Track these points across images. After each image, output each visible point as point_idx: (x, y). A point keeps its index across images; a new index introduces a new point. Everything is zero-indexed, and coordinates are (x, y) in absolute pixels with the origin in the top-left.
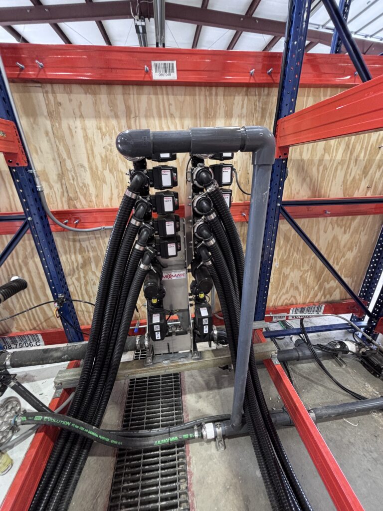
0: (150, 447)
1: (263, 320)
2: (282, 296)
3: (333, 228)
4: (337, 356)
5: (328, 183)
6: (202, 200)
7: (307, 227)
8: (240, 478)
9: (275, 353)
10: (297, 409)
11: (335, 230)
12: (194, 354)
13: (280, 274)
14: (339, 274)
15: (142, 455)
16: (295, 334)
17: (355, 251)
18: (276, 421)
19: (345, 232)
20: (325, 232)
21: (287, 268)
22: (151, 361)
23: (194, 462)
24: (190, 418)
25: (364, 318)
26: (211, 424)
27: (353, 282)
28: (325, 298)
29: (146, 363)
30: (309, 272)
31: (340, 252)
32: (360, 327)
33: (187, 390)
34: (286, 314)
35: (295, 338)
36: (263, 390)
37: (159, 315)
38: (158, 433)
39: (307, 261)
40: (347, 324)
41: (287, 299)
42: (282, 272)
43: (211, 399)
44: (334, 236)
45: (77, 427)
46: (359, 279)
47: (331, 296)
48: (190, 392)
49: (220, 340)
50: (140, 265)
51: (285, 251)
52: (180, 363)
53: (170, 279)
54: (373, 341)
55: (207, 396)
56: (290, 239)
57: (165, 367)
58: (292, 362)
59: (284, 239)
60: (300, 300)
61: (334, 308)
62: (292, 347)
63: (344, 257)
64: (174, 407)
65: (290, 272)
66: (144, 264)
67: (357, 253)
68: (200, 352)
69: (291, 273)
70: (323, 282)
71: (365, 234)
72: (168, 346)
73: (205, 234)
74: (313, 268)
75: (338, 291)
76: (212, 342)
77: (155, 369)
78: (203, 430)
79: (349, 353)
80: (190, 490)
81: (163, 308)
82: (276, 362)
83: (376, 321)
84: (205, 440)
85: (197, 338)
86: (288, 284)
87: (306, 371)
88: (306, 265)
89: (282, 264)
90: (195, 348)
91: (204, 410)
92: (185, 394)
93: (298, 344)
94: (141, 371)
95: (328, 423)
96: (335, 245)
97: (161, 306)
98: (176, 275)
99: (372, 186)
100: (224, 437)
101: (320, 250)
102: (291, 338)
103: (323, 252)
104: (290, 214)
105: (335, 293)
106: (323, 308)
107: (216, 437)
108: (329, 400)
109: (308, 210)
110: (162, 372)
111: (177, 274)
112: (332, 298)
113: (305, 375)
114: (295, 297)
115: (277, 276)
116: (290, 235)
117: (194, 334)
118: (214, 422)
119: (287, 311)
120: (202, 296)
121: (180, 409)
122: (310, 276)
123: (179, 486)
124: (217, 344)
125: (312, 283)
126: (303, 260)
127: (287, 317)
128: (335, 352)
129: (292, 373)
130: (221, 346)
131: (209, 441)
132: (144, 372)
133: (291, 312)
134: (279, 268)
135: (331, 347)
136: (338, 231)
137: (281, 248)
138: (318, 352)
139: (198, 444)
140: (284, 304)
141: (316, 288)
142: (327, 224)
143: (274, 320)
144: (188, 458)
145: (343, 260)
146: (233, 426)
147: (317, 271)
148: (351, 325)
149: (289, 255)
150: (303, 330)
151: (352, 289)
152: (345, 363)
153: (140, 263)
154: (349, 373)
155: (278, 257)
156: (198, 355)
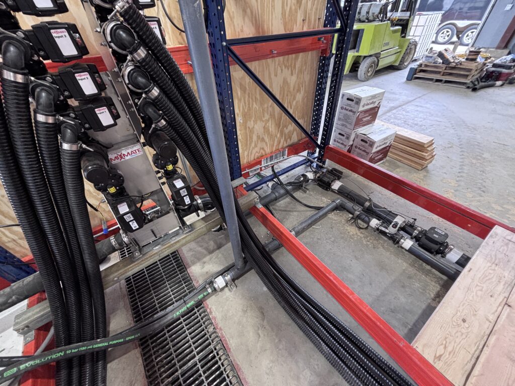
0: (171, 321)
1: (241, 176)
2: (252, 151)
3: (282, 70)
4: (302, 186)
5: (269, 16)
6: (117, 29)
7: (259, 72)
8: (253, 299)
9: (257, 199)
10: (282, 233)
11: (283, 72)
12: (184, 228)
13: (246, 129)
14: (294, 116)
15: (166, 331)
16: (269, 180)
17: (302, 92)
18: (269, 249)
19: (292, 74)
20: (276, 75)
21: (250, 121)
22: (139, 254)
23: (214, 309)
24: (201, 282)
25: (316, 151)
26: (220, 276)
27: (304, 122)
28: (286, 143)
29: (134, 258)
30: (270, 121)
31: (291, 95)
32: (314, 159)
33: (190, 263)
34: (259, 166)
35: (270, 184)
36: (255, 233)
37: (125, 203)
38: (174, 308)
39: (266, 109)
40: (305, 159)
41: (257, 152)
42: (247, 126)
43: (215, 259)
44: (284, 78)
45: (76, 350)
46: (309, 118)
47: (290, 140)
48: (194, 263)
49: (206, 207)
50: (61, 146)
51: (245, 103)
52: (172, 242)
53: (123, 160)
54: (324, 166)
55: (210, 259)
56: (246, 88)
57: (157, 253)
58: (272, 203)
59: (241, 89)
60: (268, 151)
61: (294, 149)
62: (270, 191)
63: (295, 100)
64: (183, 282)
65: (254, 125)
66: (68, 142)
67: (304, 94)
68: (190, 225)
69: (256, 126)
70: (283, 128)
71: (308, 74)
72: (153, 232)
73: (142, 83)
74: (272, 116)
75: (295, 134)
76: (199, 211)
77: (147, 258)
78: (214, 284)
79: (310, 181)
80: (217, 328)
81: (128, 195)
82: (260, 206)
83: (323, 150)
84: (219, 290)
85: (182, 213)
86: (255, 138)
87: (284, 205)
88: (266, 114)
89: (245, 117)
90: (183, 223)
91: (211, 270)
92: (189, 267)
93: (274, 188)
94: (131, 267)
95: (304, 234)
96: (286, 89)
97: (125, 194)
98: (128, 153)
99: (306, 18)
100: (233, 280)
101: (275, 95)
102: (268, 185)
103: (278, 97)
104: (241, 58)
105: (293, 136)
106: (286, 152)
107: (227, 284)
108: (302, 219)
109: (256, 51)
110: (157, 258)
111: (130, 151)
112: (292, 141)
113: (283, 209)
114: (263, 149)
115: (243, 131)
116: (246, 84)
117: (177, 210)
118: (221, 275)
119: (260, 163)
120: (170, 167)
121: (189, 281)
122: (271, 125)
123: (208, 331)
124: (205, 211)
125: (274, 131)
126: (263, 110)
127: (261, 168)
128: (300, 184)
129: (274, 212)
130: (209, 212)
131: (222, 289)
132: (136, 267)
133: (263, 163)
134: (243, 123)
135: (297, 181)
136: (286, 72)
137: (240, 100)
138: (289, 188)
139: (214, 296)
140: (256, 158)
141: (278, 135)
142: (276, 67)
143: (251, 174)
144: (208, 310)
145: (294, 103)
146: (238, 269)
147: (276, 118)
148: (308, 159)
149: (249, 107)
150: (275, 175)
151: (305, 128)
152: (307, 189)
153: (61, 143)
154: (311, 195)
155: (240, 111)
156: (189, 228)
